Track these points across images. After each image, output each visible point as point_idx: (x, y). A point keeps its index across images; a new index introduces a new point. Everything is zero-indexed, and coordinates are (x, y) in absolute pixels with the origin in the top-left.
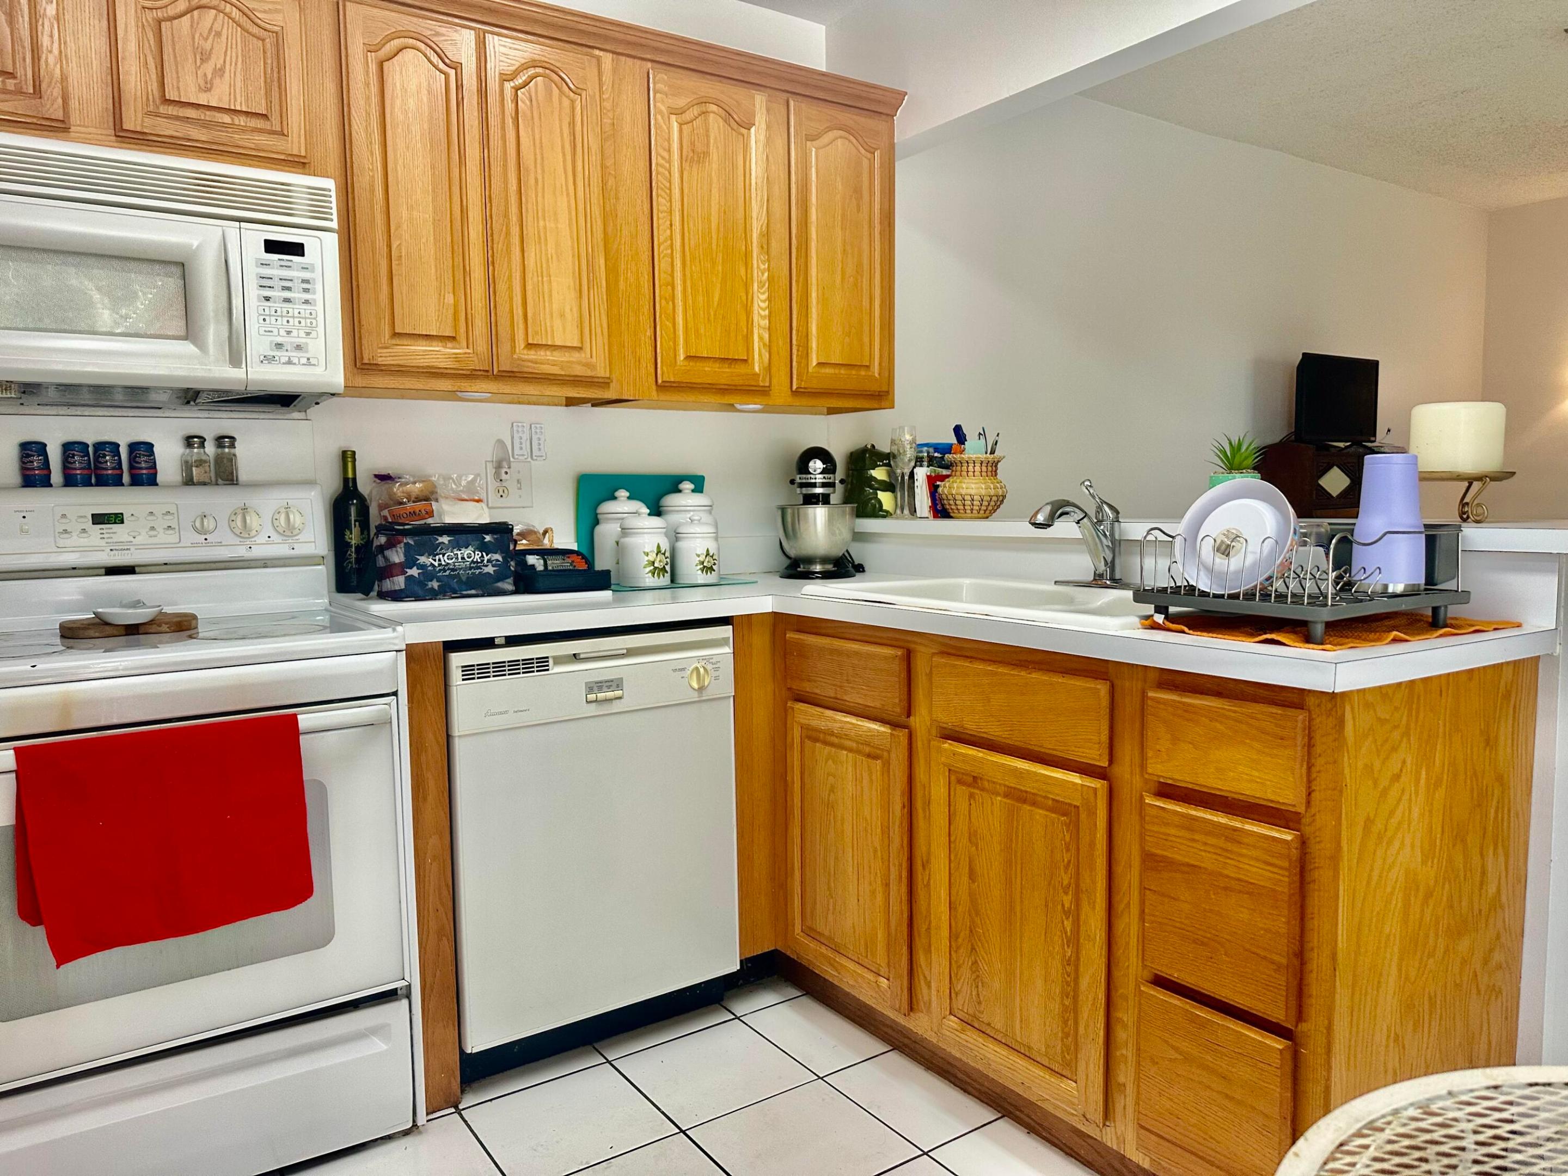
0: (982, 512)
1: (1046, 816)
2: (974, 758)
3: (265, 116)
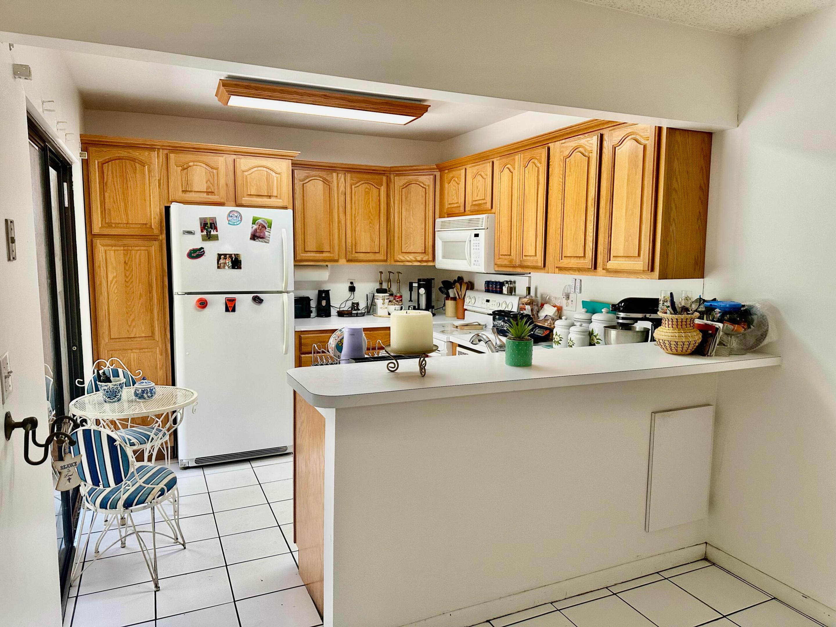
3: (484, 199)
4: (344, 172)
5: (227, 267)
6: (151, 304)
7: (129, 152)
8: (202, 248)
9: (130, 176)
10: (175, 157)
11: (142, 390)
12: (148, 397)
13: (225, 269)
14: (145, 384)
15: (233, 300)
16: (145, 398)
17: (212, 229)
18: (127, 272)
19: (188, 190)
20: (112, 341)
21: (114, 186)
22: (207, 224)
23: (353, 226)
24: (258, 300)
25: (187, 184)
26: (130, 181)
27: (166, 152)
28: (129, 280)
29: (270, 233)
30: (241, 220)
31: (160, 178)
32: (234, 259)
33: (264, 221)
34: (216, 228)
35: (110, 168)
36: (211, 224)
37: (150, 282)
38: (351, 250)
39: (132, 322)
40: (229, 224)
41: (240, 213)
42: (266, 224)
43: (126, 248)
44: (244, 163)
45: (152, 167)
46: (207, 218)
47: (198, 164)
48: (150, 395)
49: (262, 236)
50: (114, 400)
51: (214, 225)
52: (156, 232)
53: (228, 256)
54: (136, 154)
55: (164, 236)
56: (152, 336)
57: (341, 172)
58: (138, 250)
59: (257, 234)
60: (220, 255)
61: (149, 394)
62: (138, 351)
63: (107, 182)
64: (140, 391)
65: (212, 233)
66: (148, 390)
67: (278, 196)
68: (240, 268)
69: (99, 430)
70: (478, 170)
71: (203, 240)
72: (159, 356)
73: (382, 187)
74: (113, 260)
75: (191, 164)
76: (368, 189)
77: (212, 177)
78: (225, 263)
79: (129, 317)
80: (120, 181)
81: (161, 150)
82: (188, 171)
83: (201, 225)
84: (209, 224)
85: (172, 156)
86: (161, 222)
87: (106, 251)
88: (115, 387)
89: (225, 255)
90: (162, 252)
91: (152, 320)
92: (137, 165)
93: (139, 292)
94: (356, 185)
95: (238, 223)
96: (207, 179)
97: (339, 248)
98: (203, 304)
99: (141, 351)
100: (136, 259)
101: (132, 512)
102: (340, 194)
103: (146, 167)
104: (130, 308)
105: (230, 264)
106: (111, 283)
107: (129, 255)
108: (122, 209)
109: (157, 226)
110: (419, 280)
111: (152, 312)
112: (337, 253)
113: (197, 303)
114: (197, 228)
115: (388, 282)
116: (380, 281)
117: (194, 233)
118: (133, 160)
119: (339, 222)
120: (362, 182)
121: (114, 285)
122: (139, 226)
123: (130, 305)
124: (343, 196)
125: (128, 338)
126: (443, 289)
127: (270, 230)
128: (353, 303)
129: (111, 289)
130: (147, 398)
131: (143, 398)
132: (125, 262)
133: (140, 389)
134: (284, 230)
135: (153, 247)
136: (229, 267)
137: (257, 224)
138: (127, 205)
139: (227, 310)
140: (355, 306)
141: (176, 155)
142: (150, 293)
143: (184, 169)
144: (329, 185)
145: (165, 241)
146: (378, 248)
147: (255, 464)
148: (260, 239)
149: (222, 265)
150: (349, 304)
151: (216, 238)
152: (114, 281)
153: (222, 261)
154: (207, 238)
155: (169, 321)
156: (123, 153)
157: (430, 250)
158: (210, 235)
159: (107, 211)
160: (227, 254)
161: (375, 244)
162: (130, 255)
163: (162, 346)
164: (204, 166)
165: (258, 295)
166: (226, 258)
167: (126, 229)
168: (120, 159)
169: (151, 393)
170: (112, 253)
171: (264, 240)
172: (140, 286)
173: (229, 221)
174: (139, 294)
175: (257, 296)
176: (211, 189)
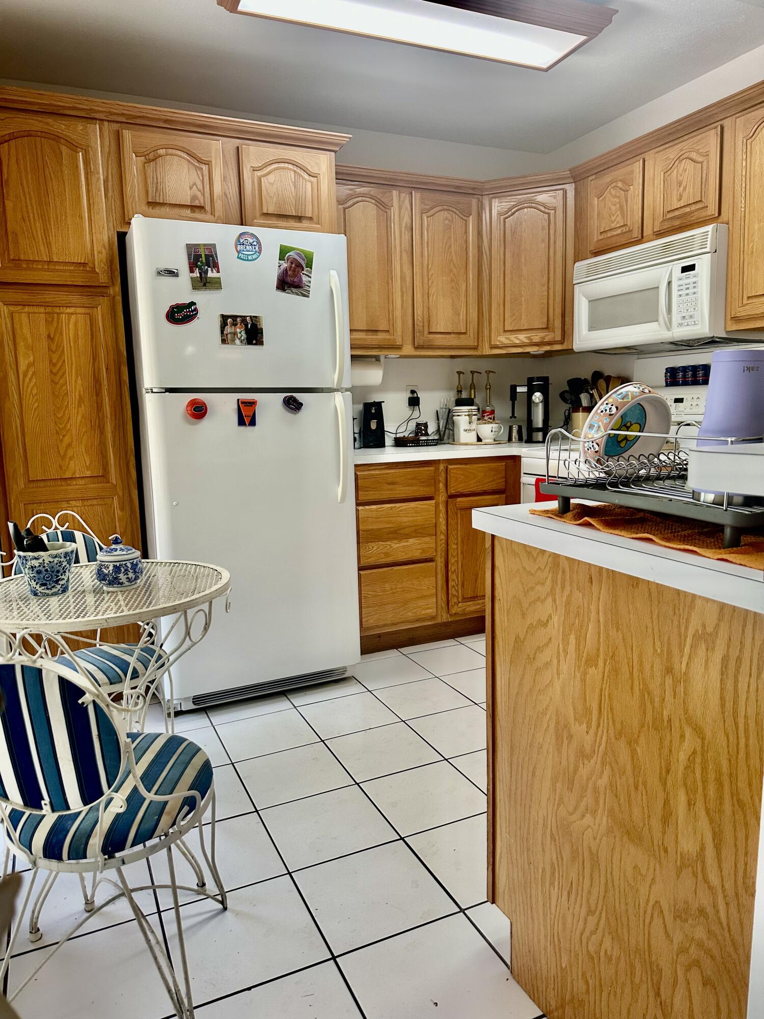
3: (701, 201)
4: (409, 189)
5: (237, 341)
6: (100, 415)
7: (47, 124)
8: (193, 303)
9: (51, 169)
10: (133, 136)
11: (115, 566)
12: (129, 580)
13: (235, 344)
14: (121, 553)
15: (252, 404)
16: (122, 583)
17: (209, 267)
18: (54, 356)
19: (158, 201)
20: (31, 485)
21: (23, 189)
22: (200, 256)
23: (426, 286)
24: (292, 405)
25: (157, 189)
26: (52, 179)
27: (115, 126)
28: (58, 371)
29: (310, 277)
30: (260, 252)
31: (107, 177)
32: (249, 325)
33: (299, 254)
34: (216, 266)
35: (13, 151)
36: (207, 256)
37: (97, 375)
38: (422, 328)
39: (66, 450)
40: (238, 258)
41: (257, 238)
42: (304, 260)
43: (49, 310)
44: (255, 154)
45: (91, 153)
46: (199, 245)
47: (174, 151)
48: (134, 577)
49: (296, 284)
50: (54, 590)
51: (213, 259)
52: (103, 279)
53: (238, 319)
54: (59, 126)
55: (118, 288)
56: (104, 476)
57: (404, 189)
58: (72, 314)
59: (289, 279)
60: (224, 318)
61: (131, 575)
62: (79, 503)
63: (8, 179)
64: (111, 568)
65: (210, 274)
66: (129, 565)
67: (314, 219)
68: (260, 342)
69: (38, 665)
70: (682, 150)
71: (195, 288)
72: (118, 512)
73: (471, 217)
74: (26, 331)
75: (162, 152)
76: (449, 220)
77: (201, 178)
78: (235, 334)
79: (62, 441)
80: (32, 178)
81: (106, 123)
82: (158, 165)
83: (189, 259)
84: (203, 256)
85: (127, 134)
86: (111, 262)
87: (12, 313)
88: (56, 560)
89: (234, 317)
90: (115, 318)
91: (103, 444)
92: (64, 149)
93: (77, 394)
94: (429, 214)
95: (254, 257)
96: (192, 183)
97: (403, 324)
98: (198, 411)
99: (85, 503)
100: (69, 330)
101: (124, 863)
102: (403, 229)
103: (80, 153)
104: (62, 424)
105: (244, 336)
106: (25, 375)
107: (55, 323)
108: (39, 233)
109: (106, 268)
110: (530, 380)
111: (102, 432)
112: (400, 333)
113: (189, 408)
114: (181, 263)
115: (471, 389)
116: (458, 387)
117: (177, 273)
118: (57, 138)
119: (403, 279)
120: (440, 208)
121: (30, 380)
122: (72, 268)
123: (62, 417)
124: (408, 232)
125: (61, 479)
126: (567, 396)
127: (311, 273)
128: (418, 425)
129: (25, 389)
130: (127, 584)
131: (119, 583)
132: (49, 336)
133: (111, 564)
134: (333, 273)
135: (99, 308)
136: (241, 342)
137: (288, 260)
138: (48, 227)
139: (241, 422)
140: (421, 428)
141: (135, 133)
142: (97, 395)
143: (150, 161)
144: (386, 212)
145: (119, 299)
146: (465, 325)
147: (299, 700)
148: (294, 290)
149: (229, 336)
150: (412, 426)
151: (216, 284)
152: (30, 373)
153: (228, 329)
154: (201, 284)
155: (133, 447)
156: (35, 123)
157: (558, 323)
158: (206, 278)
159: (10, 237)
160: (237, 317)
161: (459, 319)
162: (58, 322)
163: (123, 493)
164: (186, 156)
165: (294, 395)
166: (236, 325)
167: (47, 273)
168: (29, 134)
169: (135, 572)
170: (24, 318)
171: (301, 290)
172: (79, 381)
173: (238, 252)
174: (77, 397)
175: (292, 397)
176: (199, 201)
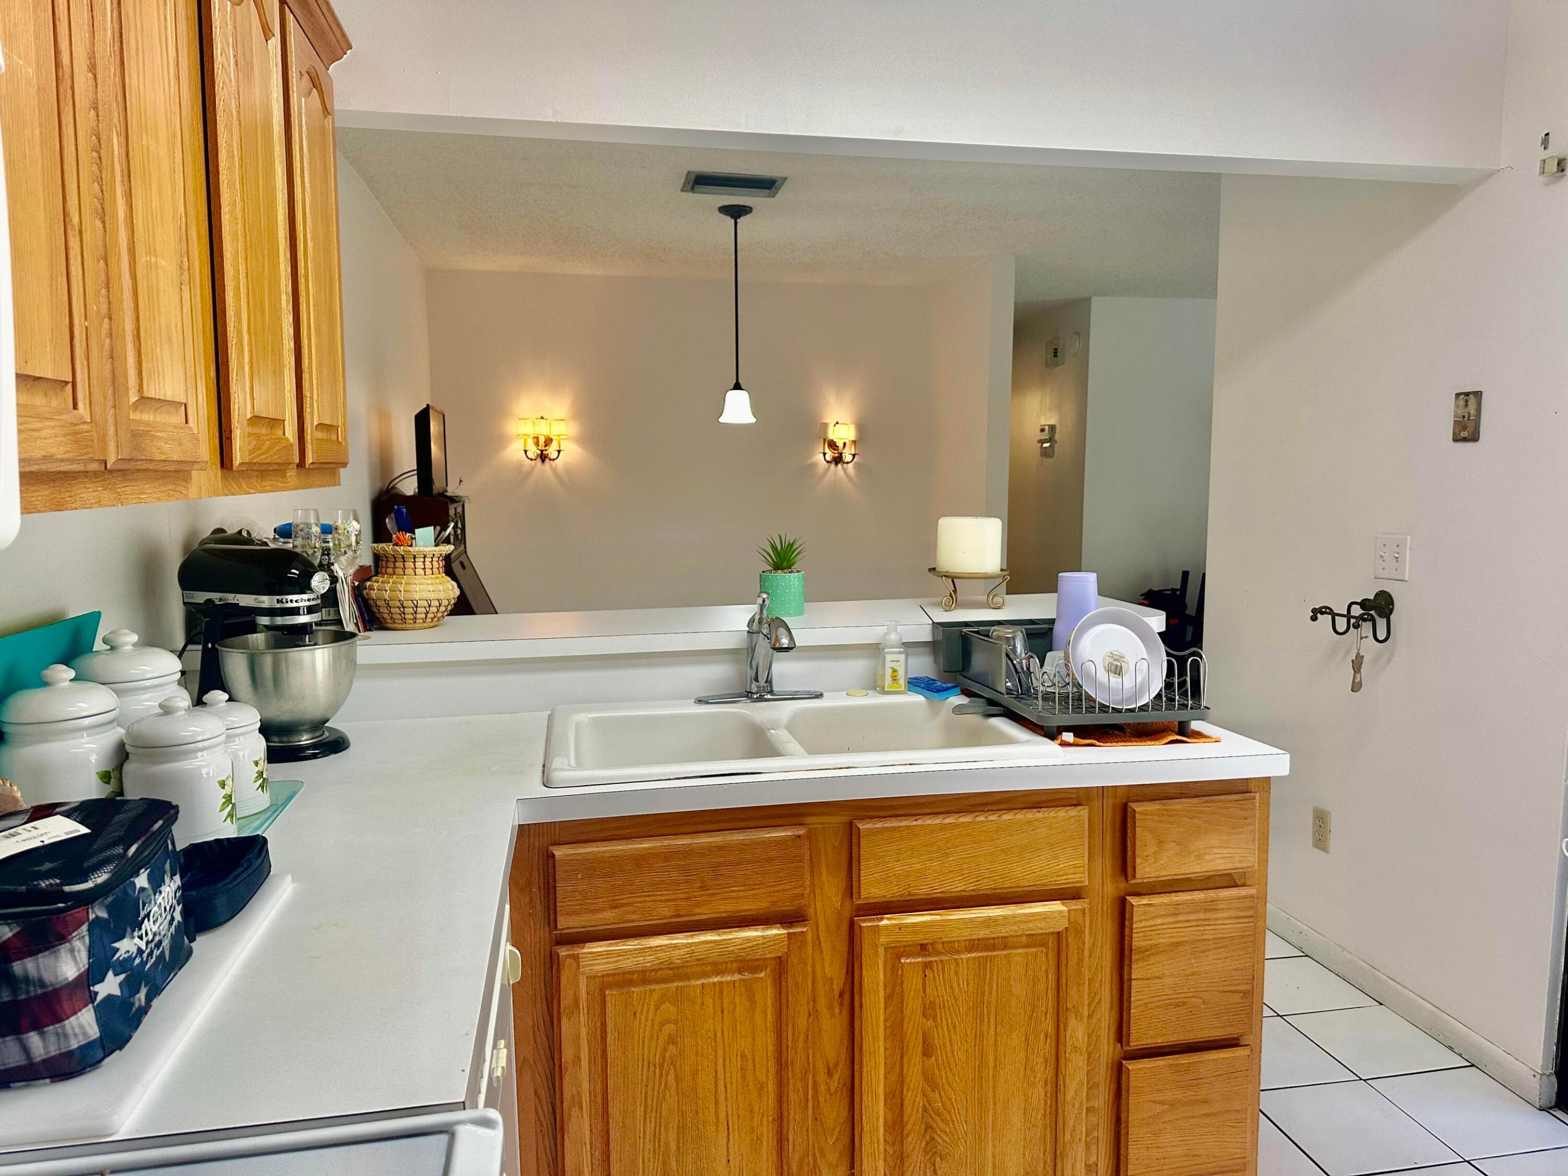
0: (429, 620)
1: (1027, 954)
2: (930, 925)
